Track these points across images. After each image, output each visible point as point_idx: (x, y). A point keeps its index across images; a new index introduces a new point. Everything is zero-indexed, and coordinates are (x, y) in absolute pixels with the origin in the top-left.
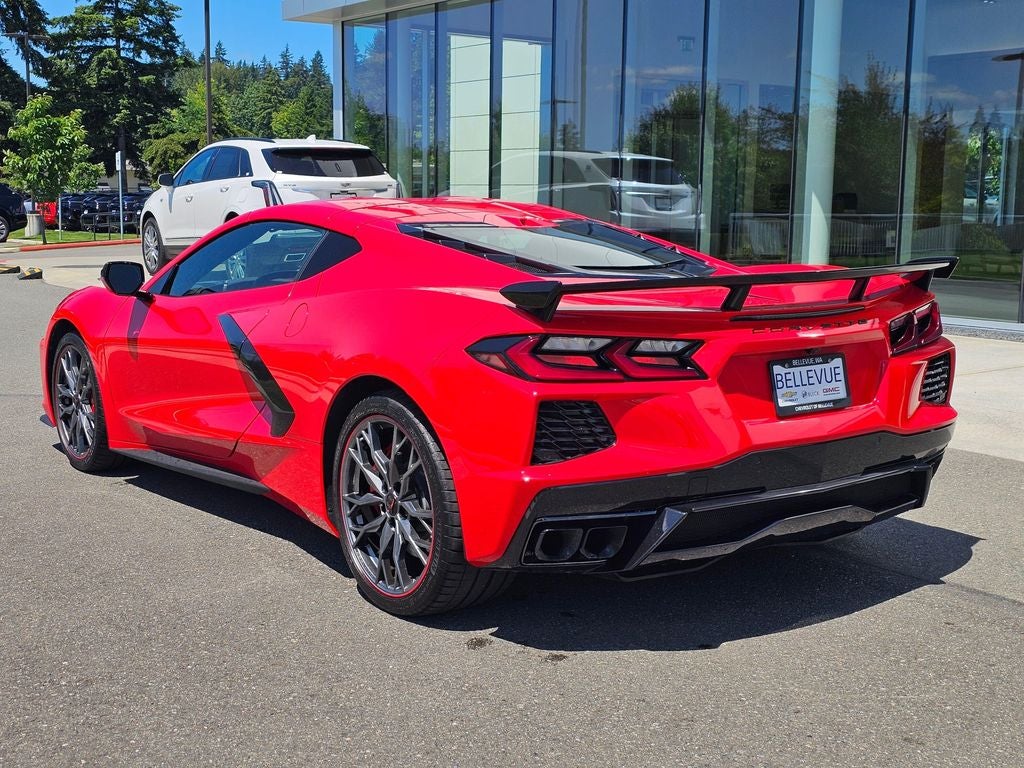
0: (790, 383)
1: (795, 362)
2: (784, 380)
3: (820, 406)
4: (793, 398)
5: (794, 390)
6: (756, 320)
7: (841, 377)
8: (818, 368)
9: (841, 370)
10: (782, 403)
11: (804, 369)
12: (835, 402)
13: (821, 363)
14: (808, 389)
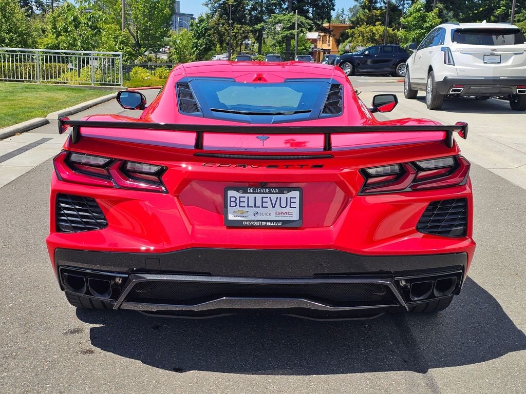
0: (242, 204)
1: (249, 190)
2: (237, 201)
3: (268, 224)
4: (244, 215)
5: (246, 209)
6: (218, 157)
7: (297, 205)
8: (274, 197)
9: (297, 200)
10: (231, 217)
11: (259, 196)
12: (284, 222)
13: (277, 193)
14: (260, 210)
